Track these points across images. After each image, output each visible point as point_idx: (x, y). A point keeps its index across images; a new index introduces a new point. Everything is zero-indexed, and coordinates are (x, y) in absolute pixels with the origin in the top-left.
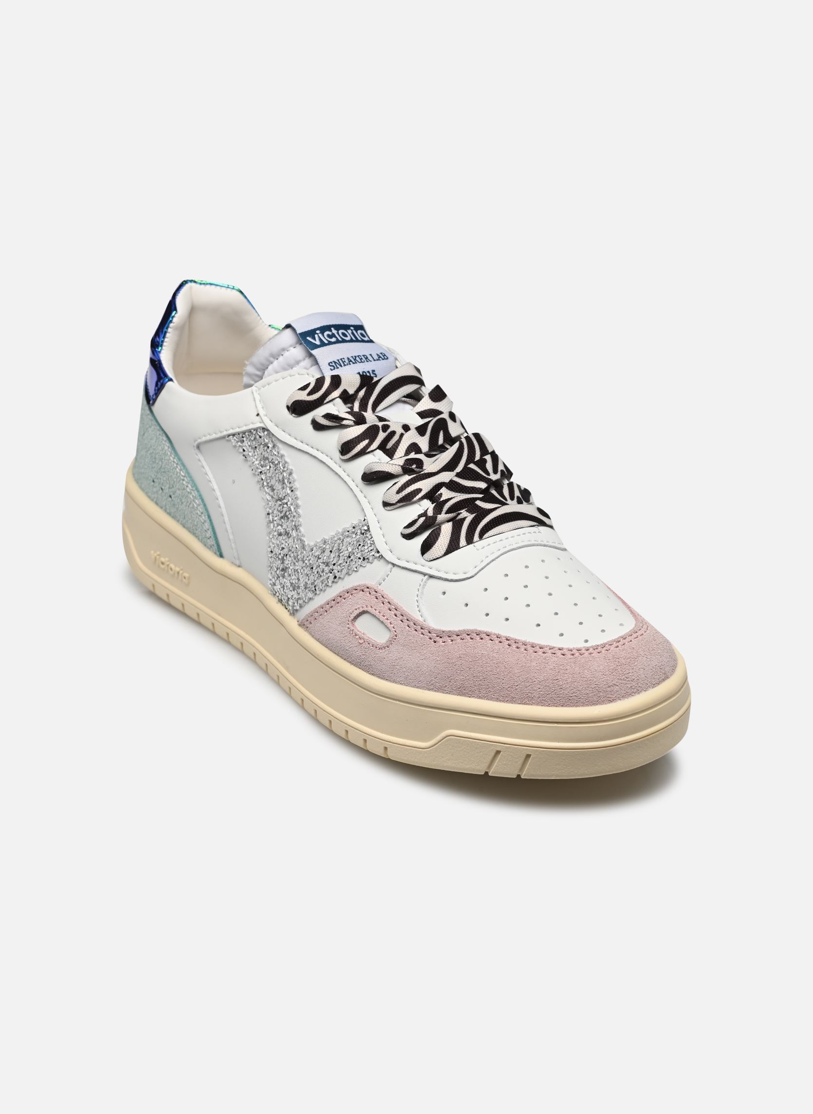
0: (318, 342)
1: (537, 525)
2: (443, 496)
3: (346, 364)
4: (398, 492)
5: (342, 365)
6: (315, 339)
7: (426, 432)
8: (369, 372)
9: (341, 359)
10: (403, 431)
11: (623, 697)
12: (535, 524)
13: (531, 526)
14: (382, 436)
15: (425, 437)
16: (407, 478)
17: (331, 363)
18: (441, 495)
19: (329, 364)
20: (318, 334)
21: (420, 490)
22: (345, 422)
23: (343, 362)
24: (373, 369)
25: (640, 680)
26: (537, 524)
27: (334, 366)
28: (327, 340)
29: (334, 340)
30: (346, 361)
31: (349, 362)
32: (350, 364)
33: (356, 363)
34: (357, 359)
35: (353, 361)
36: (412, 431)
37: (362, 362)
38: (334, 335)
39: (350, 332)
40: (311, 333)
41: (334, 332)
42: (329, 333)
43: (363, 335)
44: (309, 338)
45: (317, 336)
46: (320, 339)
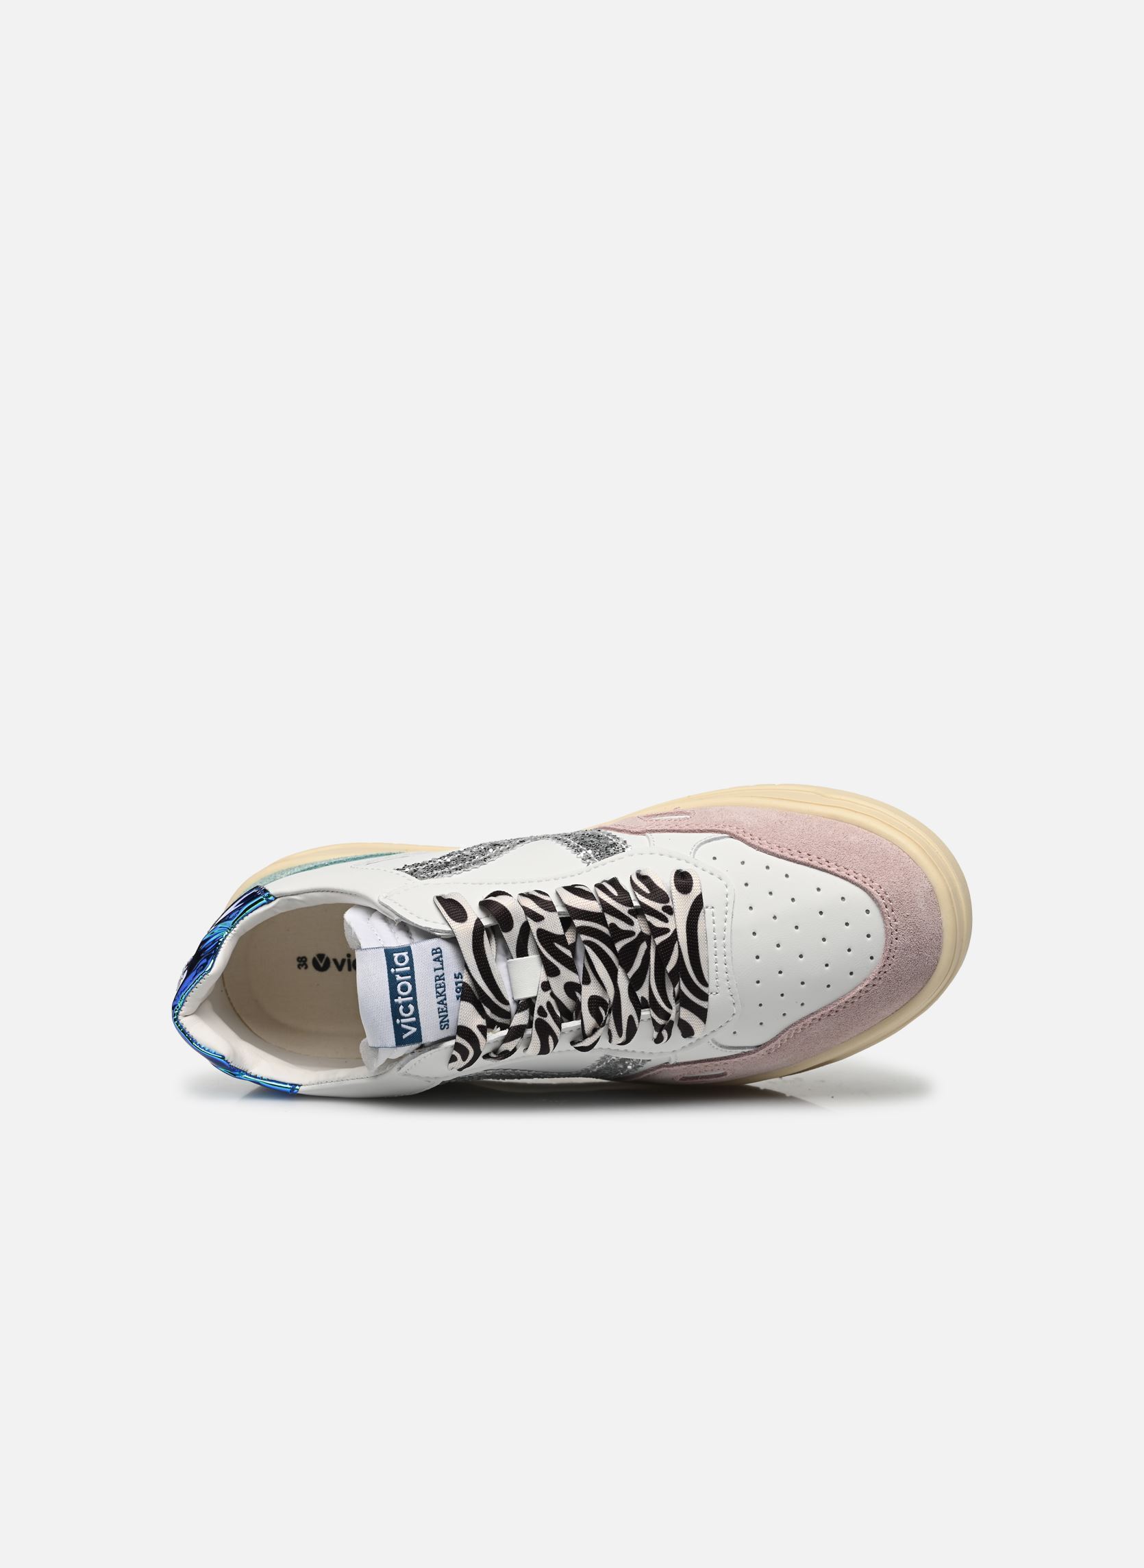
0: (414, 1030)
2: (644, 996)
3: (445, 1009)
5: (445, 1013)
6: (407, 1031)
7: (557, 968)
8: (458, 985)
9: (439, 1013)
10: (549, 992)
14: (549, 1020)
15: (561, 972)
17: (441, 1025)
18: (643, 998)
19: (441, 1028)
20: (401, 1023)
21: (631, 1018)
23: (442, 1012)
24: (455, 977)
27: (446, 1024)
28: (410, 1017)
29: (411, 1007)
30: (442, 1006)
31: (443, 1004)
32: (446, 1004)
33: (445, 995)
34: (440, 992)
35: (442, 998)
36: (553, 981)
37: (444, 987)
38: (406, 1004)
39: (399, 978)
40: (399, 1031)
41: (399, 1000)
42: (401, 1008)
43: (402, 959)
44: (405, 1036)
45: (403, 1026)
46: (410, 1024)
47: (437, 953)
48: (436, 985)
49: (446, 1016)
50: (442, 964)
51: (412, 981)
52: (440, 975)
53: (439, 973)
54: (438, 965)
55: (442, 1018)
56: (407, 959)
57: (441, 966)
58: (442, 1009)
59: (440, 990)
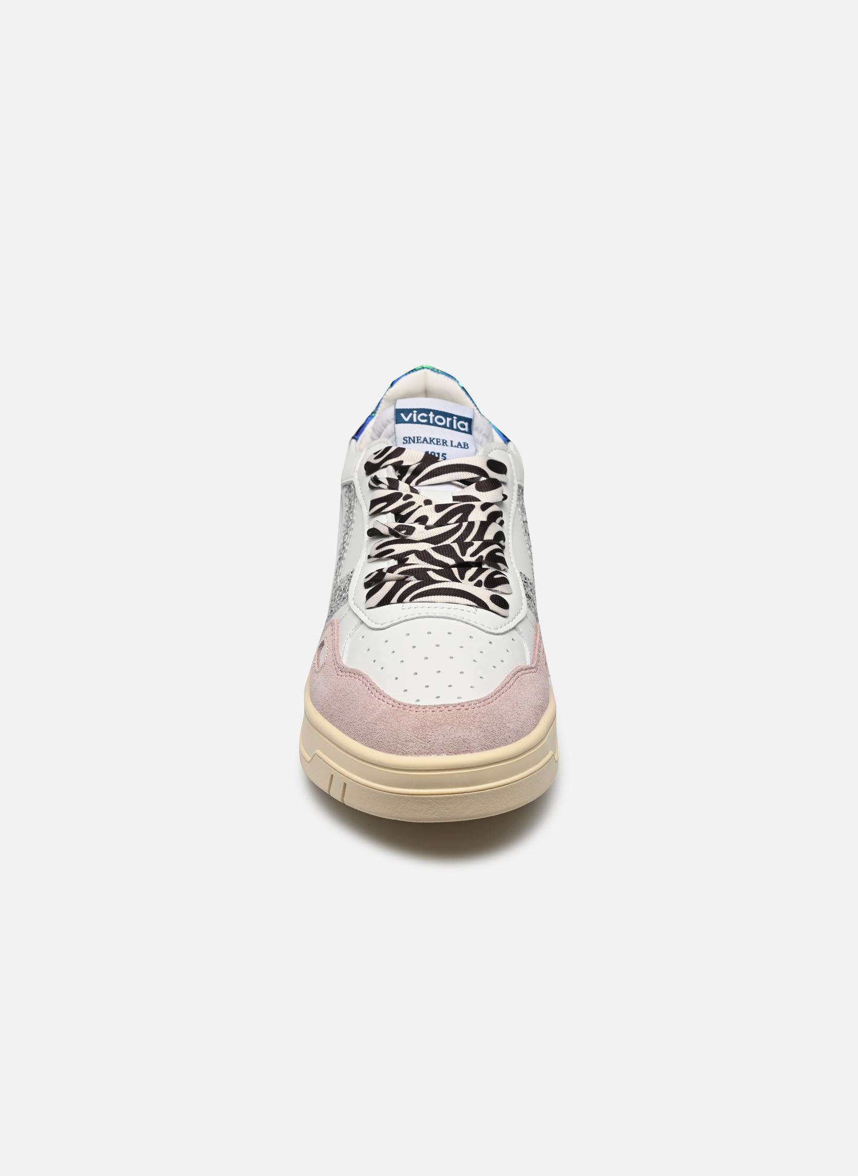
0: (406, 420)
1: (476, 607)
2: (409, 560)
3: (419, 442)
4: (378, 548)
5: (416, 441)
6: (406, 416)
7: (442, 511)
8: (439, 454)
9: (417, 437)
10: (422, 504)
11: (415, 753)
12: (474, 604)
13: (470, 606)
14: (401, 503)
15: (439, 513)
16: (393, 538)
17: (407, 438)
18: (408, 559)
19: (404, 438)
20: (413, 413)
21: (392, 551)
22: (381, 485)
23: (418, 440)
24: (444, 452)
25: (436, 744)
26: (477, 605)
27: (407, 441)
28: (417, 419)
29: (425, 421)
30: (422, 440)
31: (424, 441)
32: (423, 443)
33: (430, 443)
34: (434, 441)
35: (429, 441)
36: (432, 507)
37: (437, 444)
38: (428, 418)
39: (449, 419)
40: (407, 411)
41: (431, 415)
42: (425, 415)
43: (463, 426)
44: (402, 415)
45: (411, 414)
46: (412, 418)
47: (465, 445)
48: (440, 439)
49: (414, 442)
50: (455, 446)
51: (445, 426)
52: (447, 443)
53: (449, 443)
54: (455, 444)
55: (413, 439)
56: (462, 429)
57: (453, 445)
58: (420, 440)
59: (435, 441)
